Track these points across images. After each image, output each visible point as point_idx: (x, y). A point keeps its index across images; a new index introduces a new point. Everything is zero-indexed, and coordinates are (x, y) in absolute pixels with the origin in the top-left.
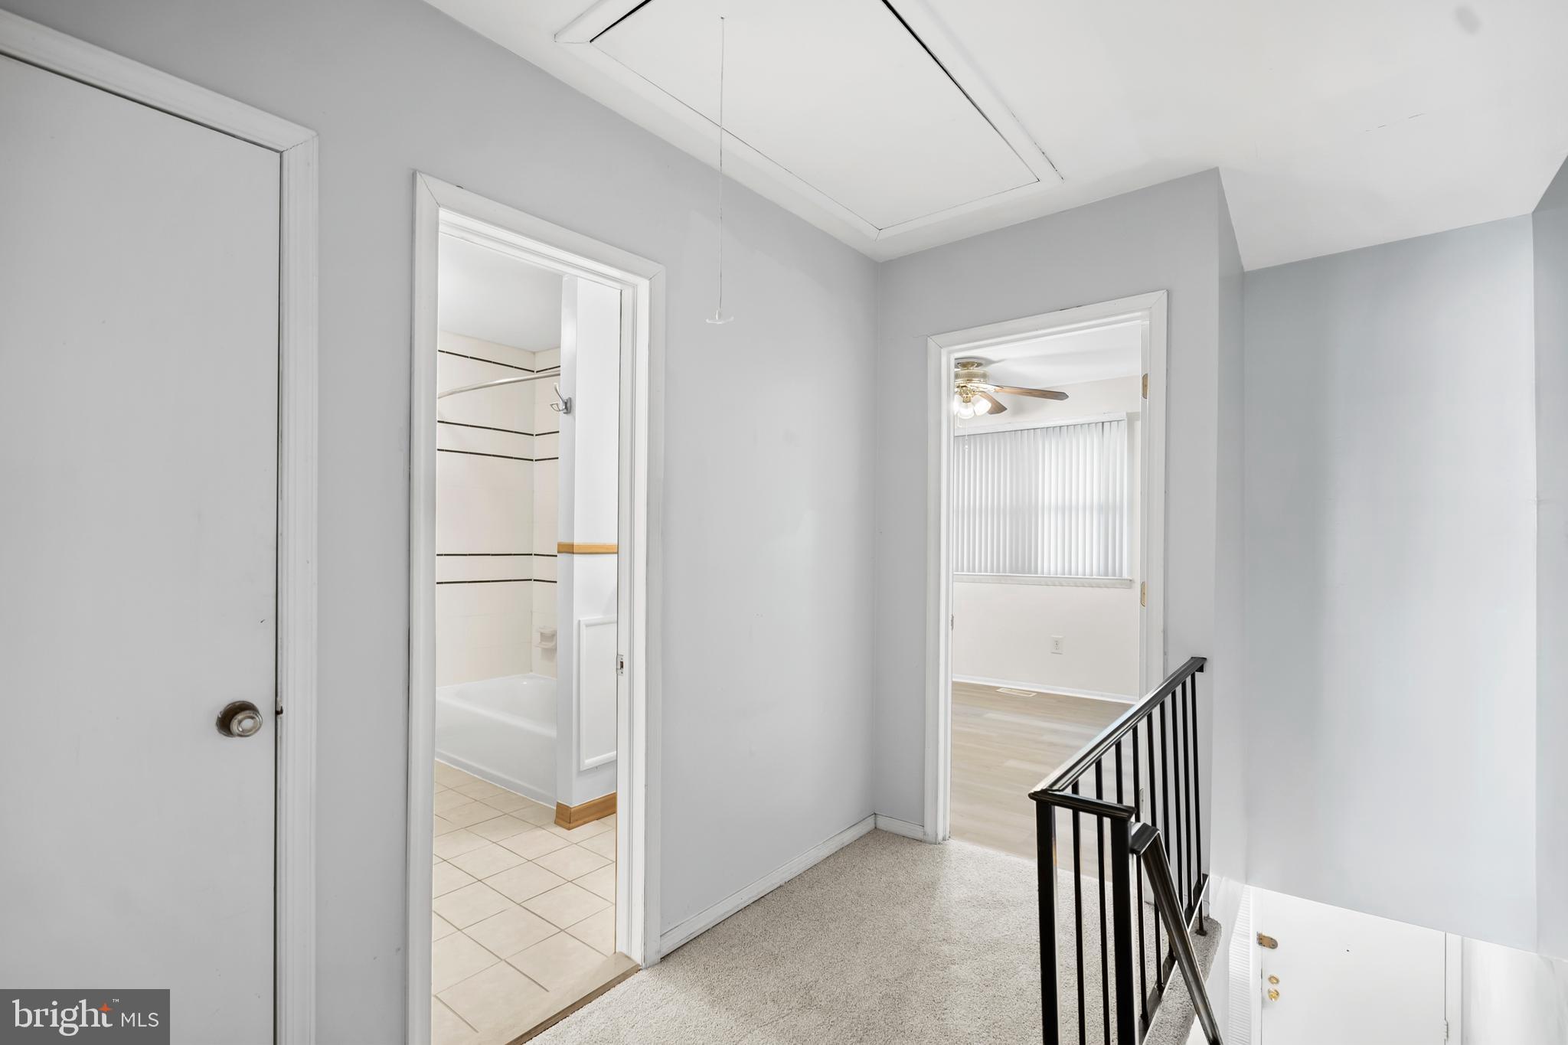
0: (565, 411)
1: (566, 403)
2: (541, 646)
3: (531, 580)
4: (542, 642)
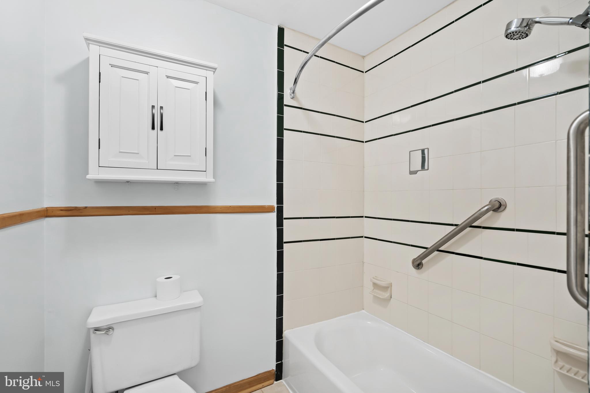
2: (373, 294)
3: (362, 237)
4: (375, 290)
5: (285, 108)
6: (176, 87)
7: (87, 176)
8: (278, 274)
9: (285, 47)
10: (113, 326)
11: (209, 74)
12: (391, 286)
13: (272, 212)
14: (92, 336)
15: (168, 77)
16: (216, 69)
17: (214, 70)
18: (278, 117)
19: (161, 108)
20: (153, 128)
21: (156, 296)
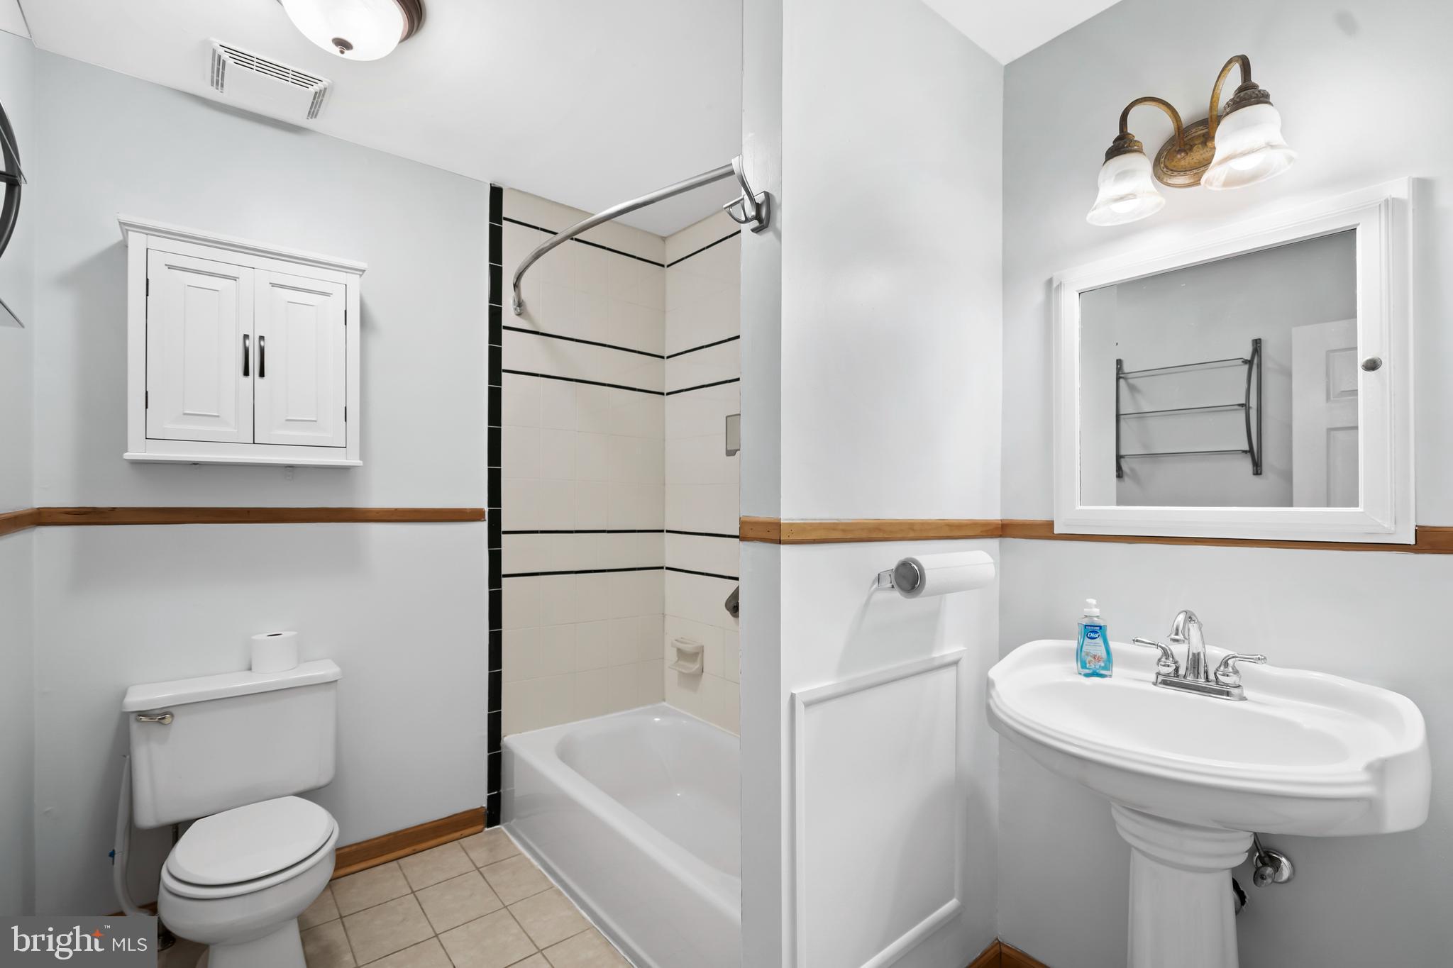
0: (755, 224)
1: (758, 207)
2: (677, 668)
3: (662, 568)
4: (680, 662)
5: (504, 332)
6: (289, 302)
7: (125, 454)
8: (490, 633)
9: (504, 222)
10: (171, 710)
11: (353, 280)
12: (703, 651)
13: (479, 520)
14: (134, 727)
15: (274, 285)
16: (364, 271)
17: (361, 273)
18: (491, 349)
19: (262, 338)
20: (246, 373)
21: (250, 669)
